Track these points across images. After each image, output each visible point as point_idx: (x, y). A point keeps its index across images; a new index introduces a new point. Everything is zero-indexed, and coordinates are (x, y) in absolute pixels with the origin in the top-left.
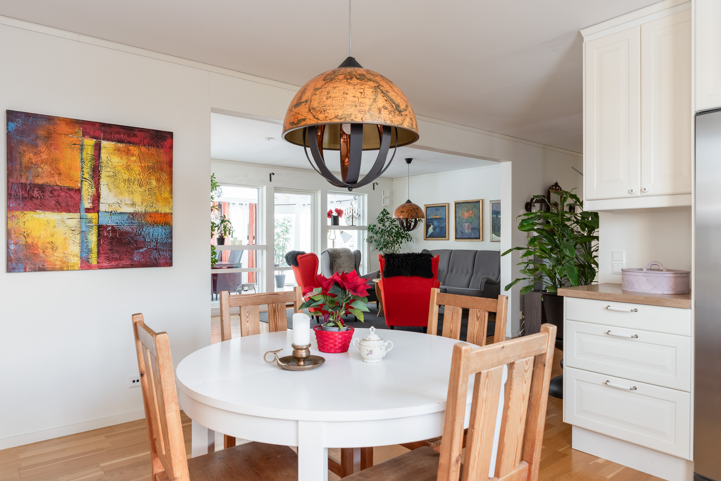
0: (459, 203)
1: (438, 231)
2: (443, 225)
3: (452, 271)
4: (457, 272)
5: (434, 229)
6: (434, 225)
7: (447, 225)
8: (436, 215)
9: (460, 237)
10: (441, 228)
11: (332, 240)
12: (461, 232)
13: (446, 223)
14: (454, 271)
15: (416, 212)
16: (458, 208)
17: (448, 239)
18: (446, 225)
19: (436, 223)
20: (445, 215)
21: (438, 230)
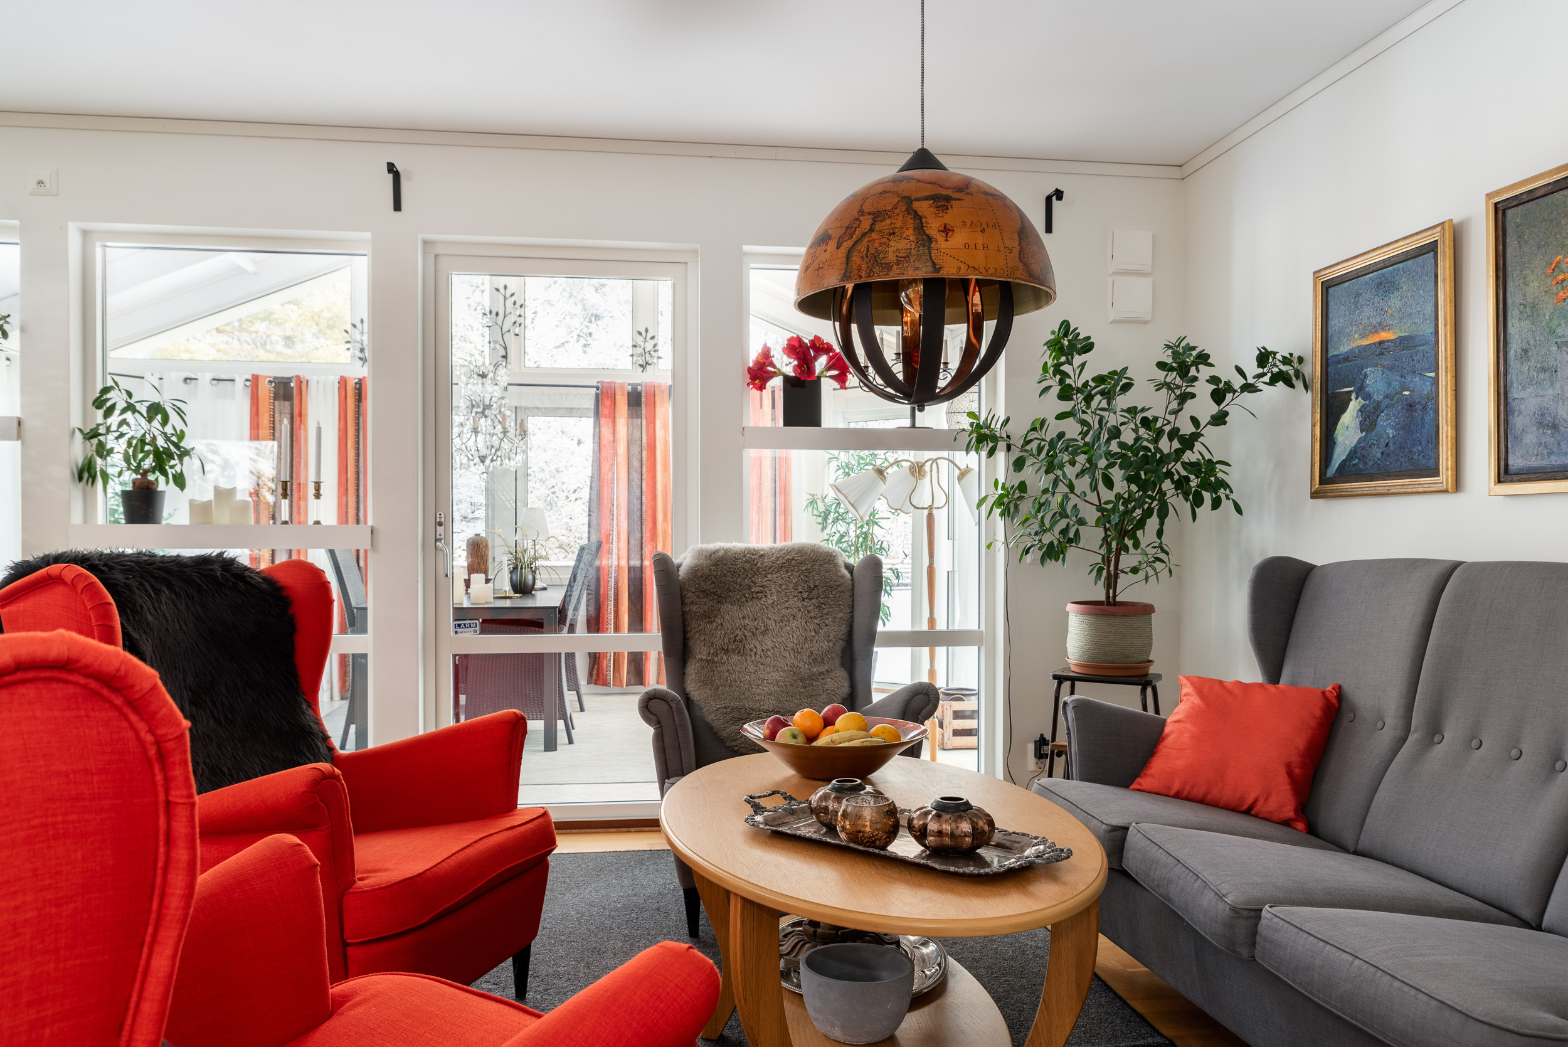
0: (1531, 197)
1: (1390, 431)
2: (1419, 385)
3: (1434, 731)
4: (1473, 741)
5: (1368, 421)
6: (1367, 397)
7: (1445, 380)
8: (1382, 326)
9: (1534, 463)
10: (1411, 406)
11: (926, 512)
12: (1541, 424)
13: (1437, 370)
14: (1453, 730)
15: (920, 228)
16: (1520, 237)
17: (1458, 485)
18: (1436, 381)
19: (1376, 380)
20: (1429, 308)
21: (1387, 426)
